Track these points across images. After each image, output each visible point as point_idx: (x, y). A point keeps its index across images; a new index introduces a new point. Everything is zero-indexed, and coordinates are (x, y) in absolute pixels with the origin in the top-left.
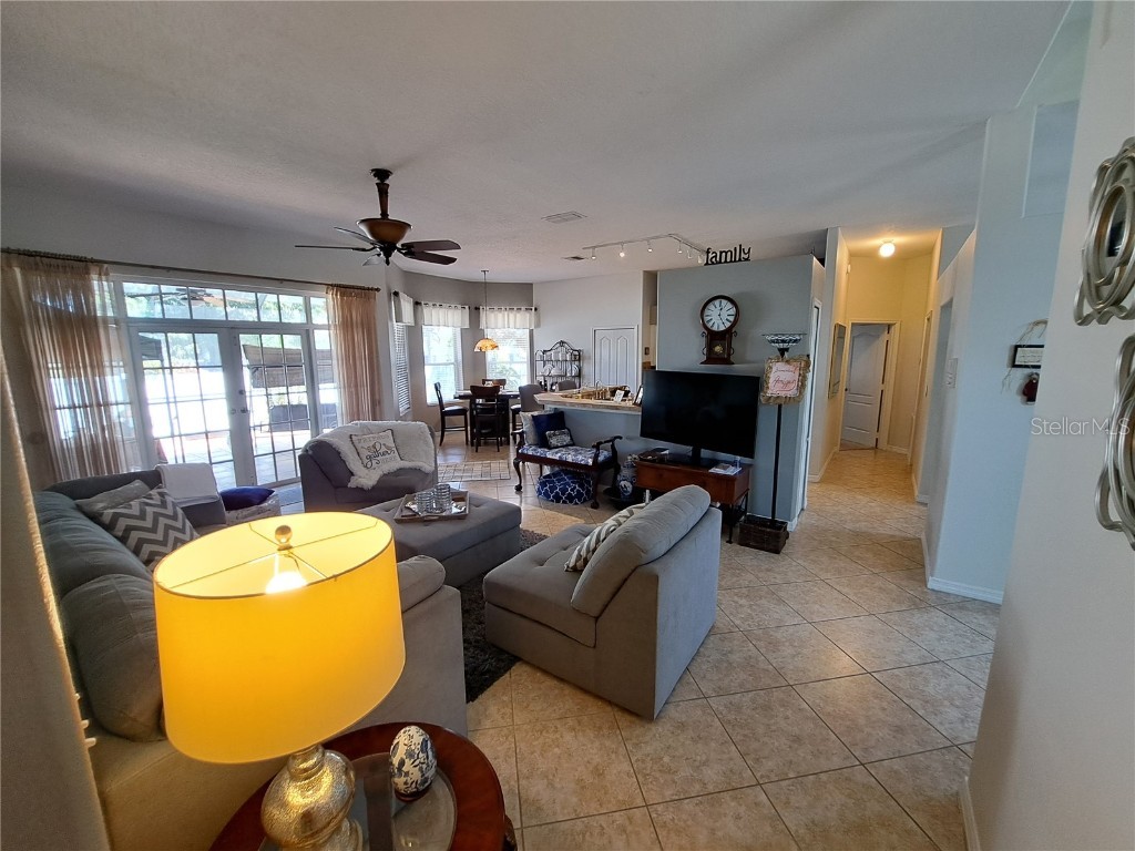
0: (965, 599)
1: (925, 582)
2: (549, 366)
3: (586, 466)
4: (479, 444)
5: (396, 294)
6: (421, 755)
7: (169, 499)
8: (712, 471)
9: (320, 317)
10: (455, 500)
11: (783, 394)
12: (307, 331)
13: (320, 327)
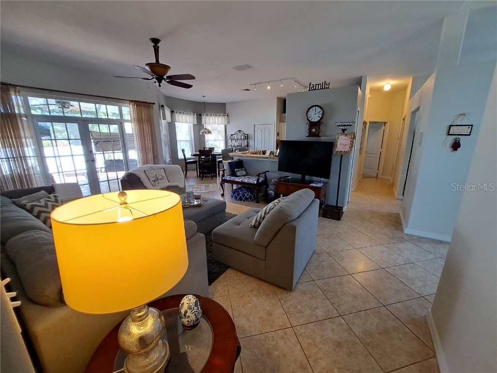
0: (420, 238)
1: (402, 231)
2: (234, 141)
3: (254, 184)
4: (203, 177)
5: (163, 106)
6: (195, 308)
7: (59, 199)
8: (311, 185)
9: (127, 117)
10: (196, 199)
11: (343, 150)
12: (121, 123)
13: (127, 121)
